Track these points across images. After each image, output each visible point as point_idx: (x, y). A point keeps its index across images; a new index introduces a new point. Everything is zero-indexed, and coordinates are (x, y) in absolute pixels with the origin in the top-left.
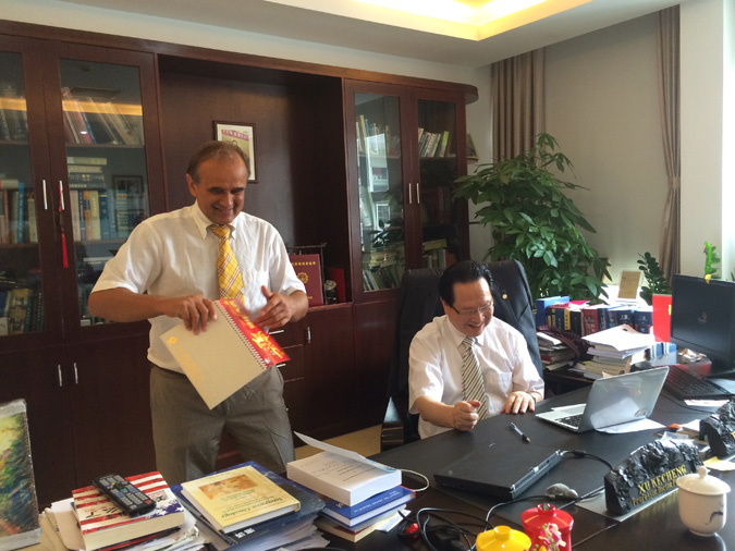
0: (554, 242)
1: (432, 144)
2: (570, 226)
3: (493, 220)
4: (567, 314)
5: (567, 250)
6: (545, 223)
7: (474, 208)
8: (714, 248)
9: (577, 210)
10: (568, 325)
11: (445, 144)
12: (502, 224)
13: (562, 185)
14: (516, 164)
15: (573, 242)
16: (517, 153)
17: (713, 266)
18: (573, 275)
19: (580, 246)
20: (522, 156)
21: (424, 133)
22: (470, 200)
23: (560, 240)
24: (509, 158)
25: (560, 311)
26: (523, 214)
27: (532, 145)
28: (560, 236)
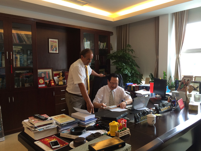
0: (130, 70)
1: (102, 45)
2: (134, 66)
3: (116, 64)
4: (132, 87)
5: (133, 72)
6: (128, 65)
7: (112, 61)
8: (165, 73)
9: (136, 63)
10: (132, 89)
11: (105, 45)
12: (118, 65)
13: (132, 57)
14: (122, 51)
15: (134, 70)
16: (122, 48)
17: (165, 77)
18: (134, 78)
19: (136, 71)
20: (123, 49)
21: (100, 43)
22: (111, 60)
23: (131, 70)
24: (120, 50)
25: (130, 86)
26: (123, 63)
27: (126, 47)
28: (131, 69)
